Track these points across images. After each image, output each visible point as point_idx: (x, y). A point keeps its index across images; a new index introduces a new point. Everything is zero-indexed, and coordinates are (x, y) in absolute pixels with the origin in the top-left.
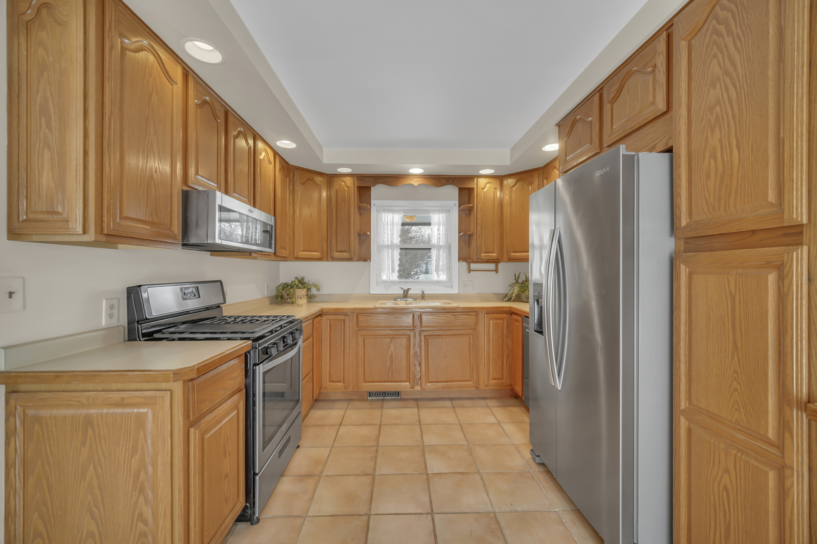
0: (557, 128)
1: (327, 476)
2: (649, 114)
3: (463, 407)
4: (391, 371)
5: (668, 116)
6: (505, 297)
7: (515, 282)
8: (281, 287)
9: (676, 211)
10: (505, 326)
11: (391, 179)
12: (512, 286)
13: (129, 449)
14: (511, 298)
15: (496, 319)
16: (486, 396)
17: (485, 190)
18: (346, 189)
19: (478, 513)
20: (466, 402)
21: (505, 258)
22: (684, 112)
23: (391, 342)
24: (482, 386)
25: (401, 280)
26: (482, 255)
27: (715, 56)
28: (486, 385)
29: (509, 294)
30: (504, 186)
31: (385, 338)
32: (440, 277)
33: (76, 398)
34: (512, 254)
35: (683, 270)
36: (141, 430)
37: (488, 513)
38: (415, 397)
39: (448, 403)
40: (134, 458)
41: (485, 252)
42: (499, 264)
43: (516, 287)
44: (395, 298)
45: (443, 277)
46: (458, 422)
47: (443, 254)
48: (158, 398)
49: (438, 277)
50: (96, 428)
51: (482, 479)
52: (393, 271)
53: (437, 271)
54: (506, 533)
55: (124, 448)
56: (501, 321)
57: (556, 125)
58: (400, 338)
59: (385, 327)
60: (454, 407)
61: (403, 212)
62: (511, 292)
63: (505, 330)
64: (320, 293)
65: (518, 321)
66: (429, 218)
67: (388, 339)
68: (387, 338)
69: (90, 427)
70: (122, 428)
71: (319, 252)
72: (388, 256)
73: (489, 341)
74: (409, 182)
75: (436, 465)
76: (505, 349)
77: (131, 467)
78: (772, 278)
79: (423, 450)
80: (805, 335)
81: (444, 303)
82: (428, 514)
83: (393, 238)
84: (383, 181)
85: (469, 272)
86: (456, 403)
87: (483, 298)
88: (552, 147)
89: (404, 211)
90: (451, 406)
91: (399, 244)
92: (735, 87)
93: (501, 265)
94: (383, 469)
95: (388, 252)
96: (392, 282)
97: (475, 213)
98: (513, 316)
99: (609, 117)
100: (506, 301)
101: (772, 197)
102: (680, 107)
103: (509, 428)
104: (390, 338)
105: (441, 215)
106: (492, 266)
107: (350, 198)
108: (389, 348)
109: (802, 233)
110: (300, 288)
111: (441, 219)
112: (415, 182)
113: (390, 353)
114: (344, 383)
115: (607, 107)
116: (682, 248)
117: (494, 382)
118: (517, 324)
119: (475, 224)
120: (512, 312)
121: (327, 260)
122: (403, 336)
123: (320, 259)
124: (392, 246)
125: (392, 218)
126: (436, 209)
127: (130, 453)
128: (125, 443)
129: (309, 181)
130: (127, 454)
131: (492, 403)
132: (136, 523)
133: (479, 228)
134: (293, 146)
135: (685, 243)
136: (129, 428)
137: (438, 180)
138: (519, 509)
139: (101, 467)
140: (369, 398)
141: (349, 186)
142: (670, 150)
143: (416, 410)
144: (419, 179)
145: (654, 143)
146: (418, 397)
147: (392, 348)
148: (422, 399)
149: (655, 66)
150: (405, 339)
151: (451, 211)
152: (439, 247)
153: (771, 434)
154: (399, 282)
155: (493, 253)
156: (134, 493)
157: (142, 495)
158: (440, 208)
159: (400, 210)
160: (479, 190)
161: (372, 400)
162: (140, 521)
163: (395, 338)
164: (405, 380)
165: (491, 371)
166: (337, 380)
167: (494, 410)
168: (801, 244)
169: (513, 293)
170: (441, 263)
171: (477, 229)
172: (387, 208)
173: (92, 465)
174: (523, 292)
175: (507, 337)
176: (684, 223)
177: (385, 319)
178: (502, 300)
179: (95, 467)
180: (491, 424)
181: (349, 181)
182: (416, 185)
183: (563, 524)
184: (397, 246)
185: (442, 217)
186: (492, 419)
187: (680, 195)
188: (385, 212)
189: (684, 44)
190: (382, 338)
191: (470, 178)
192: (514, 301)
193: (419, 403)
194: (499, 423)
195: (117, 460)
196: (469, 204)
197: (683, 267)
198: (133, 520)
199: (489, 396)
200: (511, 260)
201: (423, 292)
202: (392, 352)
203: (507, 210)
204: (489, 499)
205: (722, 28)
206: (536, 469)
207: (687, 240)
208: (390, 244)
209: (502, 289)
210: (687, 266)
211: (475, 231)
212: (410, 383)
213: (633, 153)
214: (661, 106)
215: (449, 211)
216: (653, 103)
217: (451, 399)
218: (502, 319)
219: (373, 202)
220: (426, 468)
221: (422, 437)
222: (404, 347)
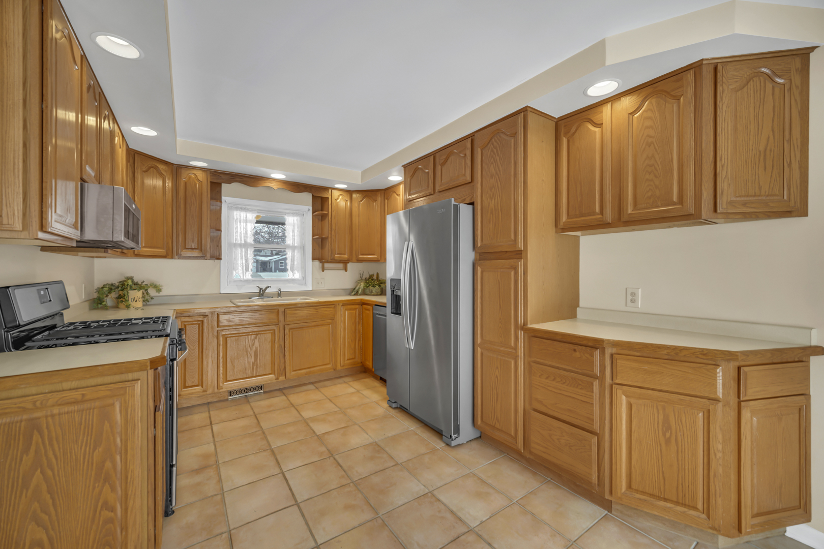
0: (403, 168)
1: (224, 462)
2: (462, 180)
3: (325, 387)
4: (255, 367)
5: (471, 184)
6: (352, 292)
7: (360, 279)
8: (106, 289)
9: (476, 238)
10: (357, 315)
11: (251, 180)
12: (358, 283)
13: (90, 443)
14: (357, 292)
15: (350, 309)
16: (341, 375)
17: (338, 201)
18: (197, 182)
19: (365, 445)
20: (326, 383)
21: (354, 259)
22: (479, 185)
23: (256, 338)
24: (339, 367)
25: (254, 279)
26: (336, 256)
27: (492, 163)
28: (342, 365)
29: (356, 289)
30: (353, 199)
31: (249, 335)
32: (295, 275)
33: (16, 404)
34: (360, 256)
35: (479, 269)
36: (106, 422)
37: (371, 444)
38: (278, 388)
39: (311, 387)
40: (97, 451)
41: (338, 254)
42: (348, 264)
43: (362, 283)
44: (250, 296)
45: (297, 275)
46: (325, 398)
47: (297, 254)
48: (128, 388)
49: (293, 276)
50: (46, 431)
51: (360, 426)
52: (247, 270)
53: (292, 270)
54: (387, 449)
55: (84, 444)
56: (354, 311)
57: (402, 166)
58: (265, 333)
59: (249, 324)
60: (317, 388)
61: (257, 212)
62: (358, 287)
63: (357, 318)
64: (161, 294)
65: (368, 310)
66: (285, 219)
67: (253, 336)
68: (251, 335)
69: (36, 432)
70: (81, 424)
71: (164, 249)
72: (241, 254)
73: (345, 329)
74: (268, 184)
75: (320, 429)
76: (357, 334)
77: (93, 460)
78: (513, 273)
79: (306, 422)
80: (523, 297)
81: (302, 299)
82: (329, 457)
83: (247, 237)
84: (241, 180)
85: (323, 271)
86: (317, 385)
87: (334, 292)
88: (396, 177)
89: (259, 211)
90: (315, 388)
91: (253, 243)
92: (500, 182)
93: (349, 265)
94: (276, 443)
95: (241, 251)
96: (247, 281)
97: (330, 219)
98: (364, 306)
99: (440, 174)
100: (354, 295)
101: (513, 237)
102: (478, 183)
103: (367, 393)
104: (254, 334)
105: (295, 218)
106: (341, 265)
107: (202, 193)
108: (254, 344)
109: (521, 254)
110: (135, 289)
111: (296, 222)
112: (274, 186)
113: (254, 349)
114: (202, 387)
115: (439, 168)
116: (478, 257)
117: (349, 362)
118: (367, 312)
119: (330, 229)
120: (363, 303)
121: (172, 258)
122: (268, 332)
123: (164, 257)
124: (245, 245)
125: (245, 216)
126: (291, 211)
127: (92, 447)
128: (85, 438)
129: (152, 169)
130: (88, 449)
131: (347, 379)
132: (100, 513)
133: (333, 233)
134: (153, 133)
135: (480, 255)
136: (90, 423)
137: (297, 187)
138: (390, 435)
139: (53, 470)
140: (229, 398)
141: (201, 180)
142: (472, 204)
143: (284, 397)
144: (279, 183)
145: (464, 198)
146: (281, 387)
147: (257, 344)
148: (285, 388)
149: (466, 154)
150: (270, 334)
151: (305, 215)
152: (293, 248)
153: (512, 344)
154: (253, 281)
155: (344, 254)
156: (97, 485)
157: (107, 484)
158: (295, 212)
159: (255, 210)
160: (334, 201)
161: (233, 399)
162: (104, 509)
163: (260, 334)
164: (270, 372)
165: (346, 353)
166: (193, 384)
167: (351, 383)
168: (521, 258)
169: (359, 288)
170: (296, 263)
171: (331, 234)
172: (240, 206)
173: (39, 470)
174: (368, 287)
175: (359, 324)
176: (479, 245)
177: (249, 316)
178: (350, 294)
179: (42, 472)
180: (352, 393)
181: (201, 175)
182: (275, 189)
183: (417, 434)
184: (251, 245)
185: (297, 220)
186: (351, 390)
187: (477, 230)
188: (237, 210)
189: (479, 150)
190: (246, 335)
191: (325, 189)
192: (360, 295)
193: (284, 391)
194: (358, 391)
195: (74, 457)
196: (322, 210)
197: (479, 268)
198: (95, 511)
199: (344, 375)
200: (359, 261)
201: (280, 290)
202: (257, 348)
203: (355, 219)
204: (370, 436)
205: (495, 150)
206: (393, 412)
207: (481, 254)
208: (243, 242)
209: (349, 285)
210: (480, 268)
211: (330, 235)
212: (275, 375)
213: (457, 204)
214: (469, 179)
215: (303, 215)
216: (465, 175)
217: (312, 383)
218: (355, 309)
219: (223, 198)
220: (314, 432)
221: (300, 414)
222: (269, 342)
